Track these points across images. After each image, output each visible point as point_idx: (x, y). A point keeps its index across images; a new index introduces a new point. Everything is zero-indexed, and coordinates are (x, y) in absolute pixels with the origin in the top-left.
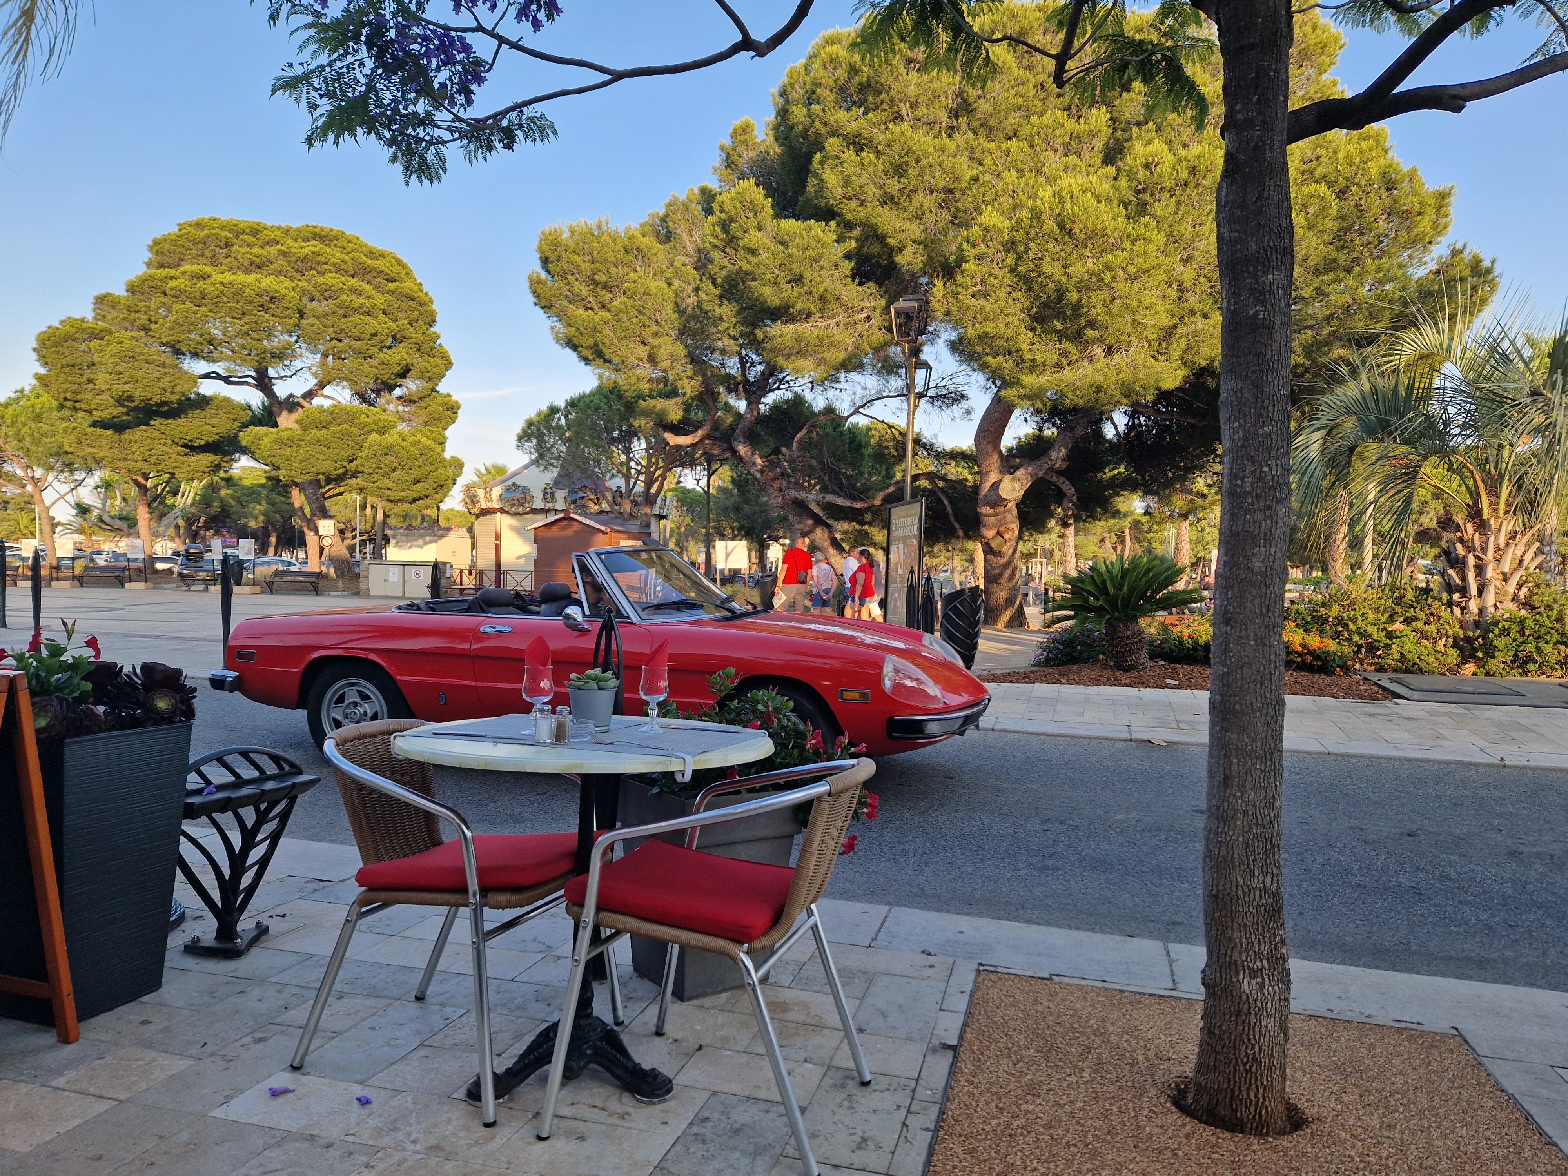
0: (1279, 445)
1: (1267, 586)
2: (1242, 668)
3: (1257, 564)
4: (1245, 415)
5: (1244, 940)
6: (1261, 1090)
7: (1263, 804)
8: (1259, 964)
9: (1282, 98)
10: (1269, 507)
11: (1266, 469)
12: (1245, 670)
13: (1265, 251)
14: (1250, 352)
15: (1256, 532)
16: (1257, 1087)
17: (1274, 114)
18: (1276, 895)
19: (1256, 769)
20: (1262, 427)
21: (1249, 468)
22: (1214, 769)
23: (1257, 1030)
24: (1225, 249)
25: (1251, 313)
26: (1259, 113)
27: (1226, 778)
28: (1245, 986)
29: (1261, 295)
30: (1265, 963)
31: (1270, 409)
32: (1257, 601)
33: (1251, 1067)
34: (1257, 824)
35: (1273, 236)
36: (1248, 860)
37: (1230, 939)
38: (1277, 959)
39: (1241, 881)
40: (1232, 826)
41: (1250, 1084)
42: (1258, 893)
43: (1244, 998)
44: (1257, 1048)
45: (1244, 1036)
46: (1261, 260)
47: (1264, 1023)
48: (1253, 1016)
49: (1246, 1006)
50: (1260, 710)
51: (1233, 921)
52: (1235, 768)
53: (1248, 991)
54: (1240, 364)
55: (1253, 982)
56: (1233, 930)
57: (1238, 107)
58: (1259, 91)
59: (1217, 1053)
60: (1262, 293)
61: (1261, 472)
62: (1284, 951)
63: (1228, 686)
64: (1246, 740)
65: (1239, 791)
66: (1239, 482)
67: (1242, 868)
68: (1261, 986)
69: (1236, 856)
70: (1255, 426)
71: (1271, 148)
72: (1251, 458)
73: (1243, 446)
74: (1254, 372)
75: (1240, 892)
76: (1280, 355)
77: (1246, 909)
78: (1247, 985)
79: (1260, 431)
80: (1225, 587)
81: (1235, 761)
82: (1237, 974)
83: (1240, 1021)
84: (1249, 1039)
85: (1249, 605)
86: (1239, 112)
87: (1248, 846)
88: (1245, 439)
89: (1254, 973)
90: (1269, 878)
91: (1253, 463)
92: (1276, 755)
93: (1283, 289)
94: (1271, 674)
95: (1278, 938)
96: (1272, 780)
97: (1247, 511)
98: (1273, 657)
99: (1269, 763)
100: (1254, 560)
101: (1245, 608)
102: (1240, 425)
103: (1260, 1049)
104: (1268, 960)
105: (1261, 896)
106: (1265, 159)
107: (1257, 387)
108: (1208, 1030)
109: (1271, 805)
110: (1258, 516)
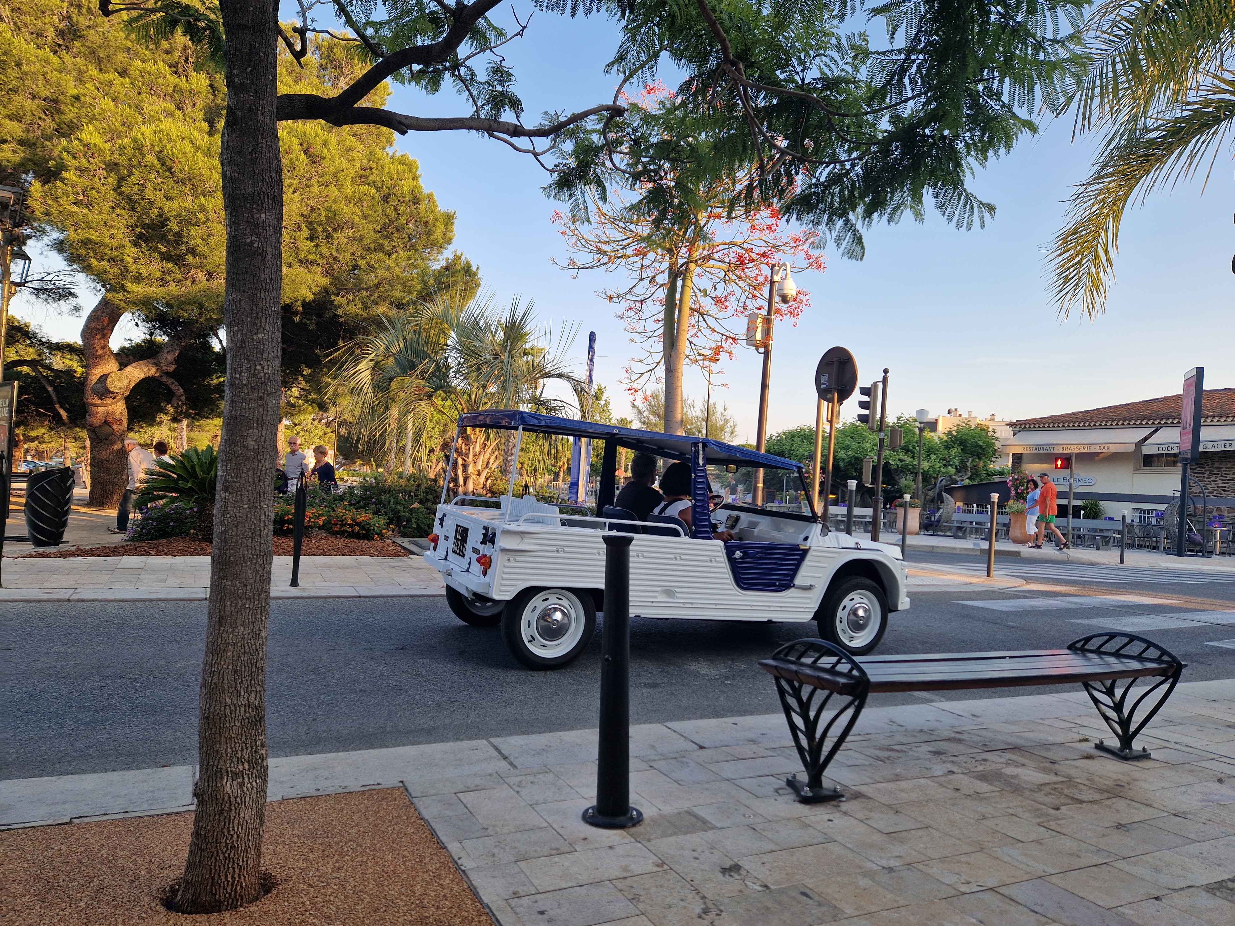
0: (270, 350)
1: (259, 461)
2: (237, 526)
3: (251, 443)
4: (243, 322)
5: (229, 750)
6: (237, 871)
7: (250, 636)
8: (241, 767)
9: (271, 77)
10: (261, 398)
11: (259, 367)
12: (240, 528)
13: (259, 194)
14: (247, 273)
15: (251, 418)
16: (234, 869)
17: (264, 88)
18: (259, 709)
19: (246, 608)
20: (256, 334)
21: (246, 365)
22: (212, 611)
23: (236, 822)
24: (227, 184)
25: (248, 241)
26: (252, 82)
27: (221, 618)
28: (228, 789)
29: (256, 228)
30: (246, 766)
31: (263, 320)
32: (251, 472)
33: (229, 854)
34: (245, 653)
35: (265, 184)
36: (236, 683)
37: (217, 751)
38: (256, 759)
39: (229, 701)
40: (224, 658)
41: (229, 868)
42: (243, 709)
43: (226, 798)
44: (235, 836)
45: (225, 830)
46: (255, 200)
47: (242, 815)
48: (233, 812)
49: (228, 805)
50: (251, 560)
51: (221, 736)
52: (228, 608)
53: (230, 792)
54: (238, 280)
55: (235, 783)
56: (220, 744)
57: (236, 72)
58: (252, 64)
59: (203, 850)
60: (257, 226)
61: (255, 369)
62: (263, 752)
63: (225, 542)
64: (238, 585)
65: (231, 627)
66: (238, 376)
67: (231, 691)
68: (241, 785)
69: (226, 681)
70: (251, 332)
71: (263, 114)
72: (247, 358)
73: (241, 347)
74: (249, 289)
75: (228, 711)
76: (271, 279)
77: (232, 724)
78: (229, 787)
79: (255, 337)
80: (226, 461)
81: (229, 603)
82: (222, 779)
83: (222, 819)
84: (229, 832)
85: (244, 475)
86: (236, 76)
87: (236, 672)
88: (243, 341)
89: (236, 775)
90: (253, 695)
91: (249, 361)
92: (263, 595)
93: (274, 228)
94: (261, 531)
95: (259, 743)
96: (259, 616)
97: (244, 400)
98: (263, 517)
99: (256, 602)
100: (249, 439)
101: (241, 478)
102: (239, 330)
103: (238, 836)
104: (249, 762)
105: (245, 711)
106: (258, 122)
107: (253, 301)
108: (197, 834)
109: (258, 636)
110: (252, 405)
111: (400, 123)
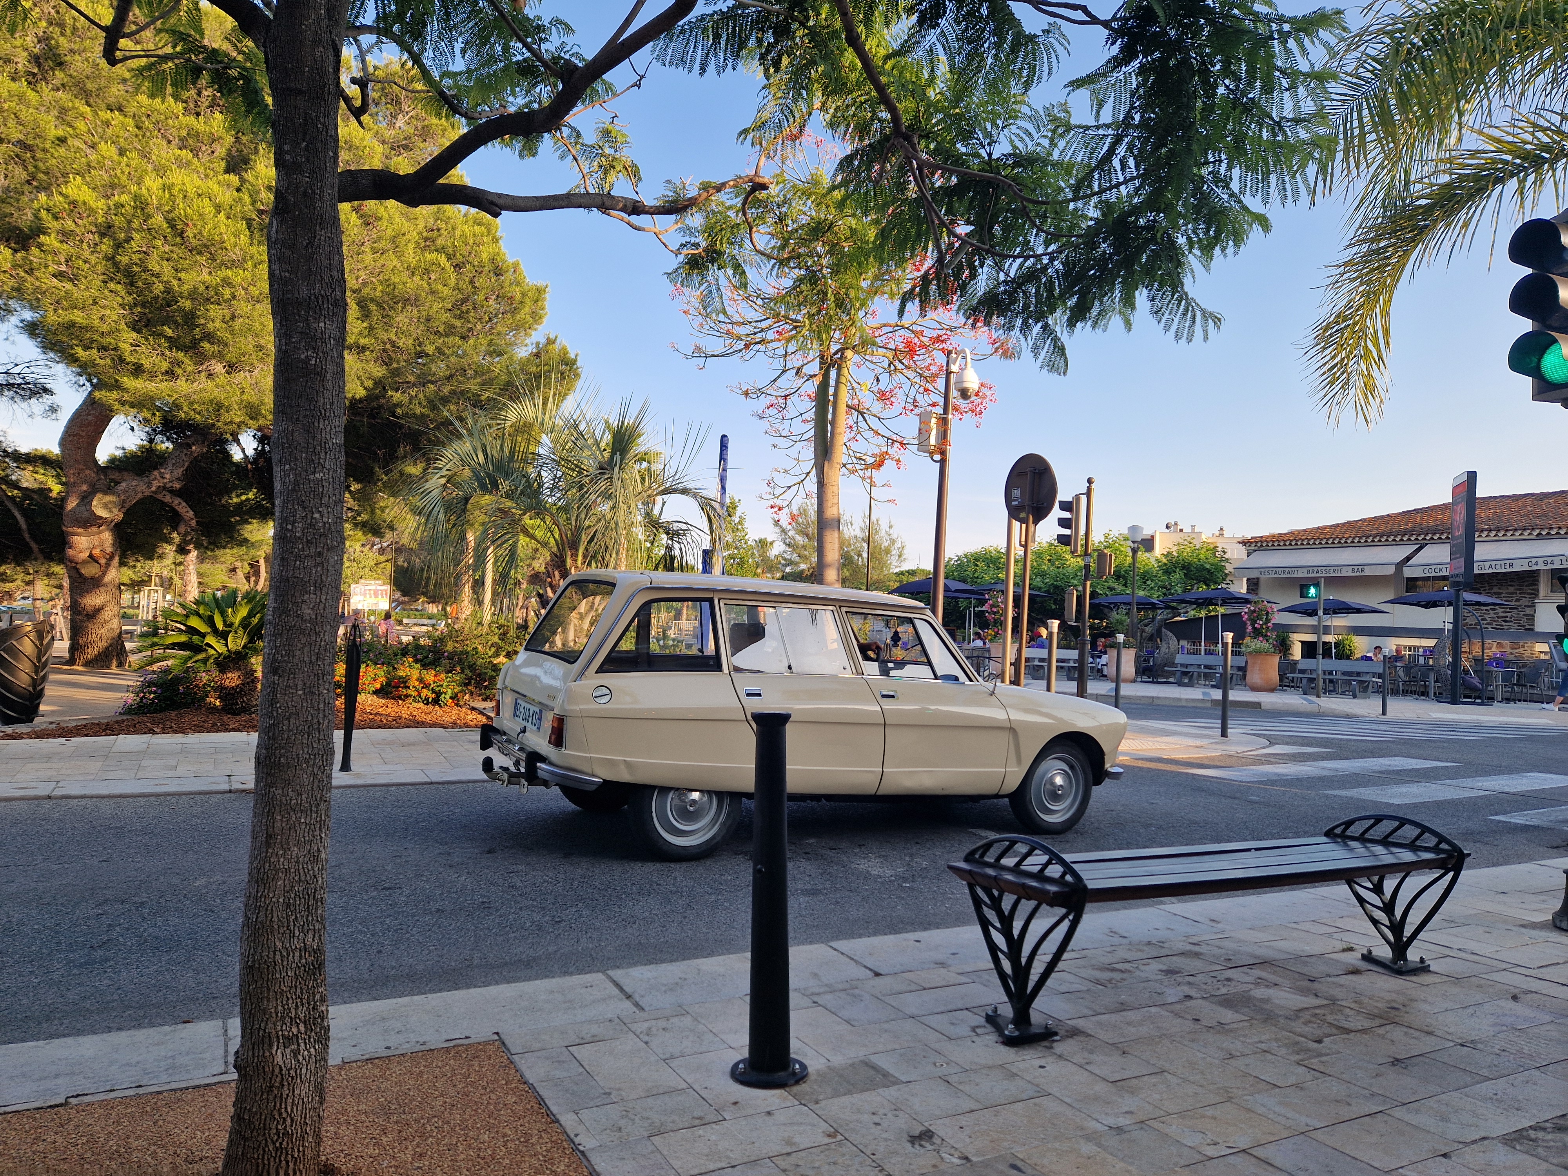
0: (331, 492)
1: (317, 634)
2: (288, 719)
3: (307, 612)
4: (296, 459)
5: (280, 1008)
6: (291, 1165)
7: (306, 859)
8: (295, 1030)
9: (331, 154)
10: (320, 554)
11: (317, 516)
12: (292, 721)
13: (317, 298)
14: (301, 396)
15: (306, 579)
16: (287, 1162)
17: (323, 166)
18: (318, 952)
19: (300, 823)
20: (314, 473)
21: (300, 513)
22: (257, 829)
23: (290, 1101)
24: (276, 286)
25: (303, 356)
26: (308, 160)
27: (269, 836)
28: (279, 1059)
29: (313, 340)
30: (302, 1027)
31: (322, 455)
32: (307, 649)
33: (281, 1144)
34: (300, 880)
35: (324, 285)
36: (289, 921)
37: (265, 1011)
38: (315, 1018)
39: (279, 945)
40: (273, 888)
41: (280, 1161)
42: (297, 954)
43: (277, 1071)
44: (289, 1120)
45: (276, 1113)
46: (312, 306)
47: (297, 1092)
48: (286, 1088)
49: (278, 1079)
50: (307, 761)
51: (269, 990)
52: (278, 824)
53: (281, 1063)
54: (291, 406)
55: (288, 1051)
56: (268, 1001)
57: (287, 147)
58: (308, 137)
59: (246, 1139)
60: (314, 338)
61: (312, 518)
62: (323, 1008)
63: (274, 739)
64: (291, 794)
65: (282, 848)
66: (290, 527)
67: (281, 931)
68: (295, 1053)
69: (275, 919)
70: (306, 471)
71: (321, 198)
72: (302, 504)
73: (294, 490)
74: (306, 416)
75: (278, 957)
76: (332, 404)
77: (284, 974)
78: (280, 1056)
79: (312, 477)
80: (274, 635)
81: (279, 818)
82: (271, 1046)
83: (271, 1097)
84: (280, 1114)
85: (298, 653)
86: (287, 152)
87: (288, 905)
88: (296, 483)
89: (289, 1040)
90: (310, 935)
91: (304, 508)
92: (323, 806)
93: (335, 340)
94: (319, 723)
95: (318, 997)
96: (317, 833)
97: (298, 557)
98: (322, 705)
99: (314, 815)
100: (304, 606)
101: (294, 656)
102: (291, 469)
103: (292, 1120)
104: (305, 1023)
105: (301, 956)
106: (315, 208)
107: (309, 432)
108: (238, 1118)
109: (316, 859)
110: (309, 563)
111: (493, 203)
